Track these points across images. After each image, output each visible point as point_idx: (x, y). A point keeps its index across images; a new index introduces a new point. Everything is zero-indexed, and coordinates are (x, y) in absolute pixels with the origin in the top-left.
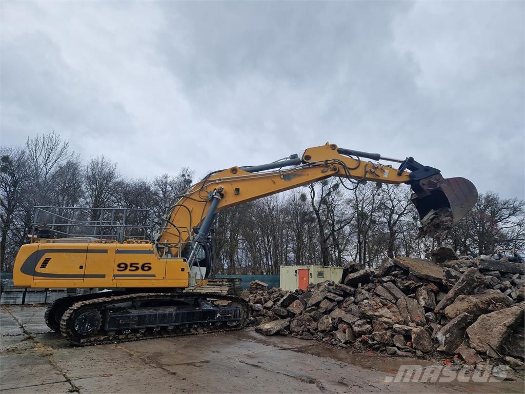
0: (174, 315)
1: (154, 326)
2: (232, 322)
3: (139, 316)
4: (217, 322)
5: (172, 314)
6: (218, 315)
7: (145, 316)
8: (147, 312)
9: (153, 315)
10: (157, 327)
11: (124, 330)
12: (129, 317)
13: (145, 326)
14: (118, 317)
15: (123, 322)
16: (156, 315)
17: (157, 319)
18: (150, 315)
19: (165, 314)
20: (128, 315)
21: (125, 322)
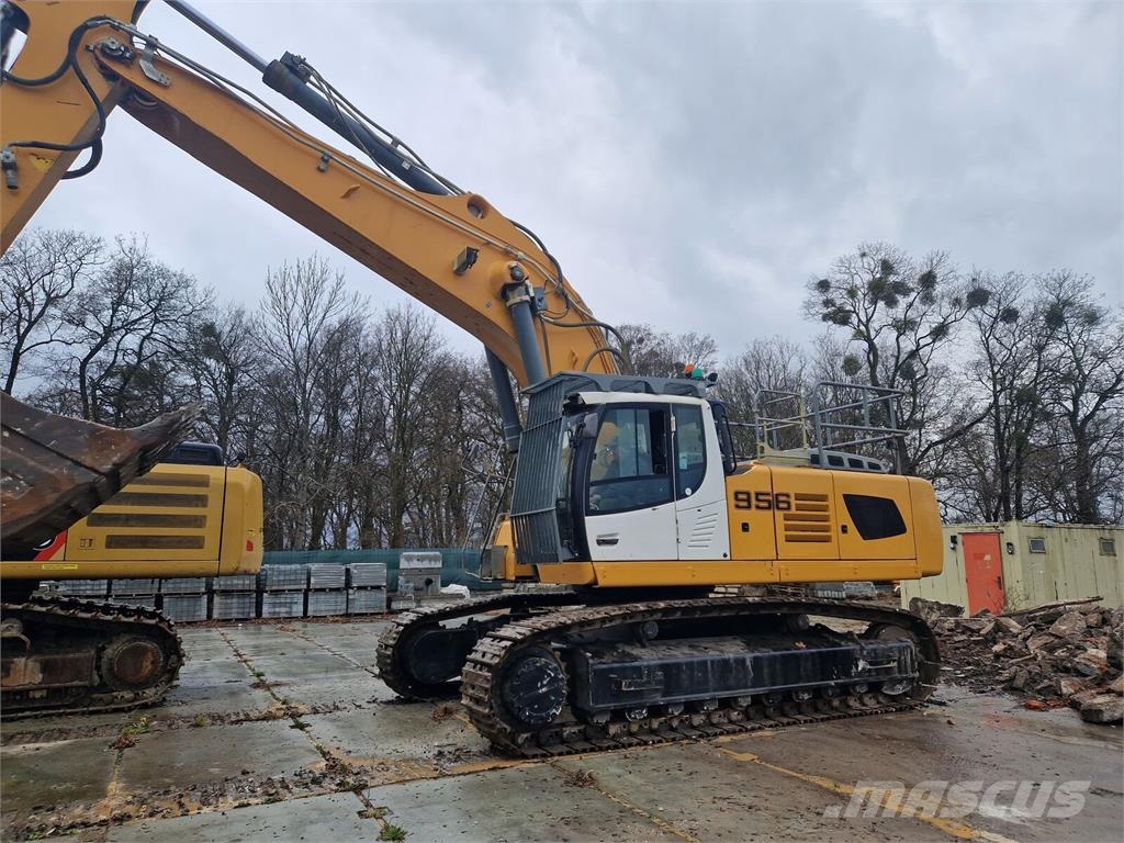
0: (748, 663)
1: (706, 696)
2: (895, 682)
3: (664, 667)
4: (856, 684)
5: (744, 660)
6: (861, 664)
7: (678, 666)
8: (681, 654)
9: (698, 663)
10: (712, 699)
11: (630, 710)
12: (638, 669)
13: (683, 698)
14: (612, 670)
15: (630, 686)
16: (705, 662)
17: (710, 675)
18: (690, 665)
19: (726, 662)
20: (636, 664)
21: (636, 685)
